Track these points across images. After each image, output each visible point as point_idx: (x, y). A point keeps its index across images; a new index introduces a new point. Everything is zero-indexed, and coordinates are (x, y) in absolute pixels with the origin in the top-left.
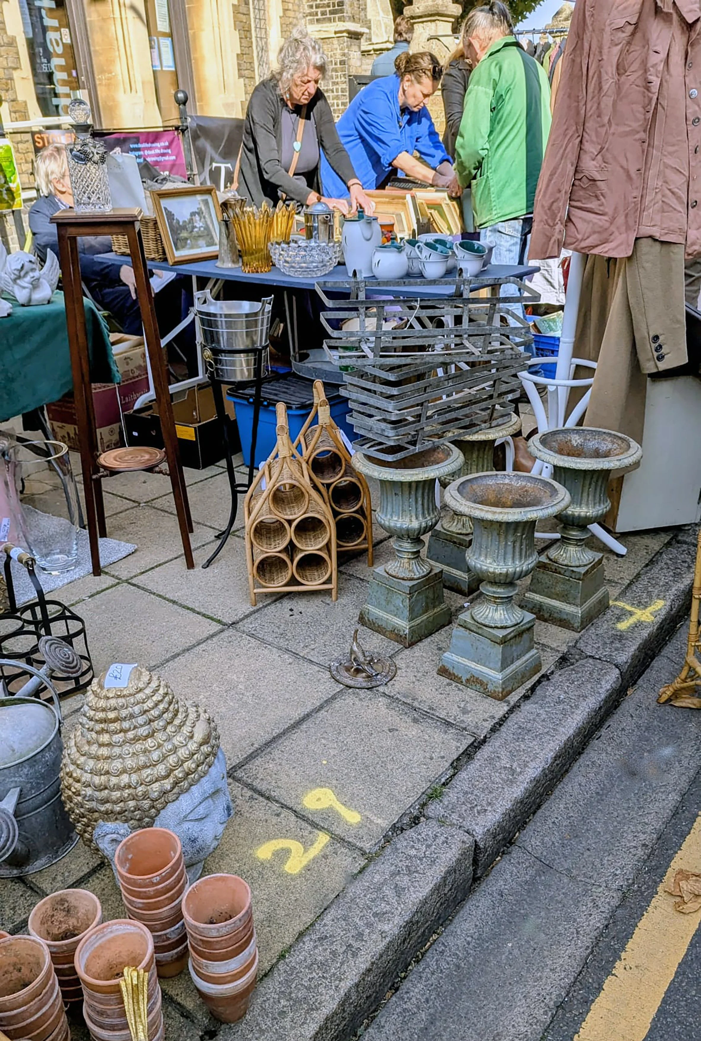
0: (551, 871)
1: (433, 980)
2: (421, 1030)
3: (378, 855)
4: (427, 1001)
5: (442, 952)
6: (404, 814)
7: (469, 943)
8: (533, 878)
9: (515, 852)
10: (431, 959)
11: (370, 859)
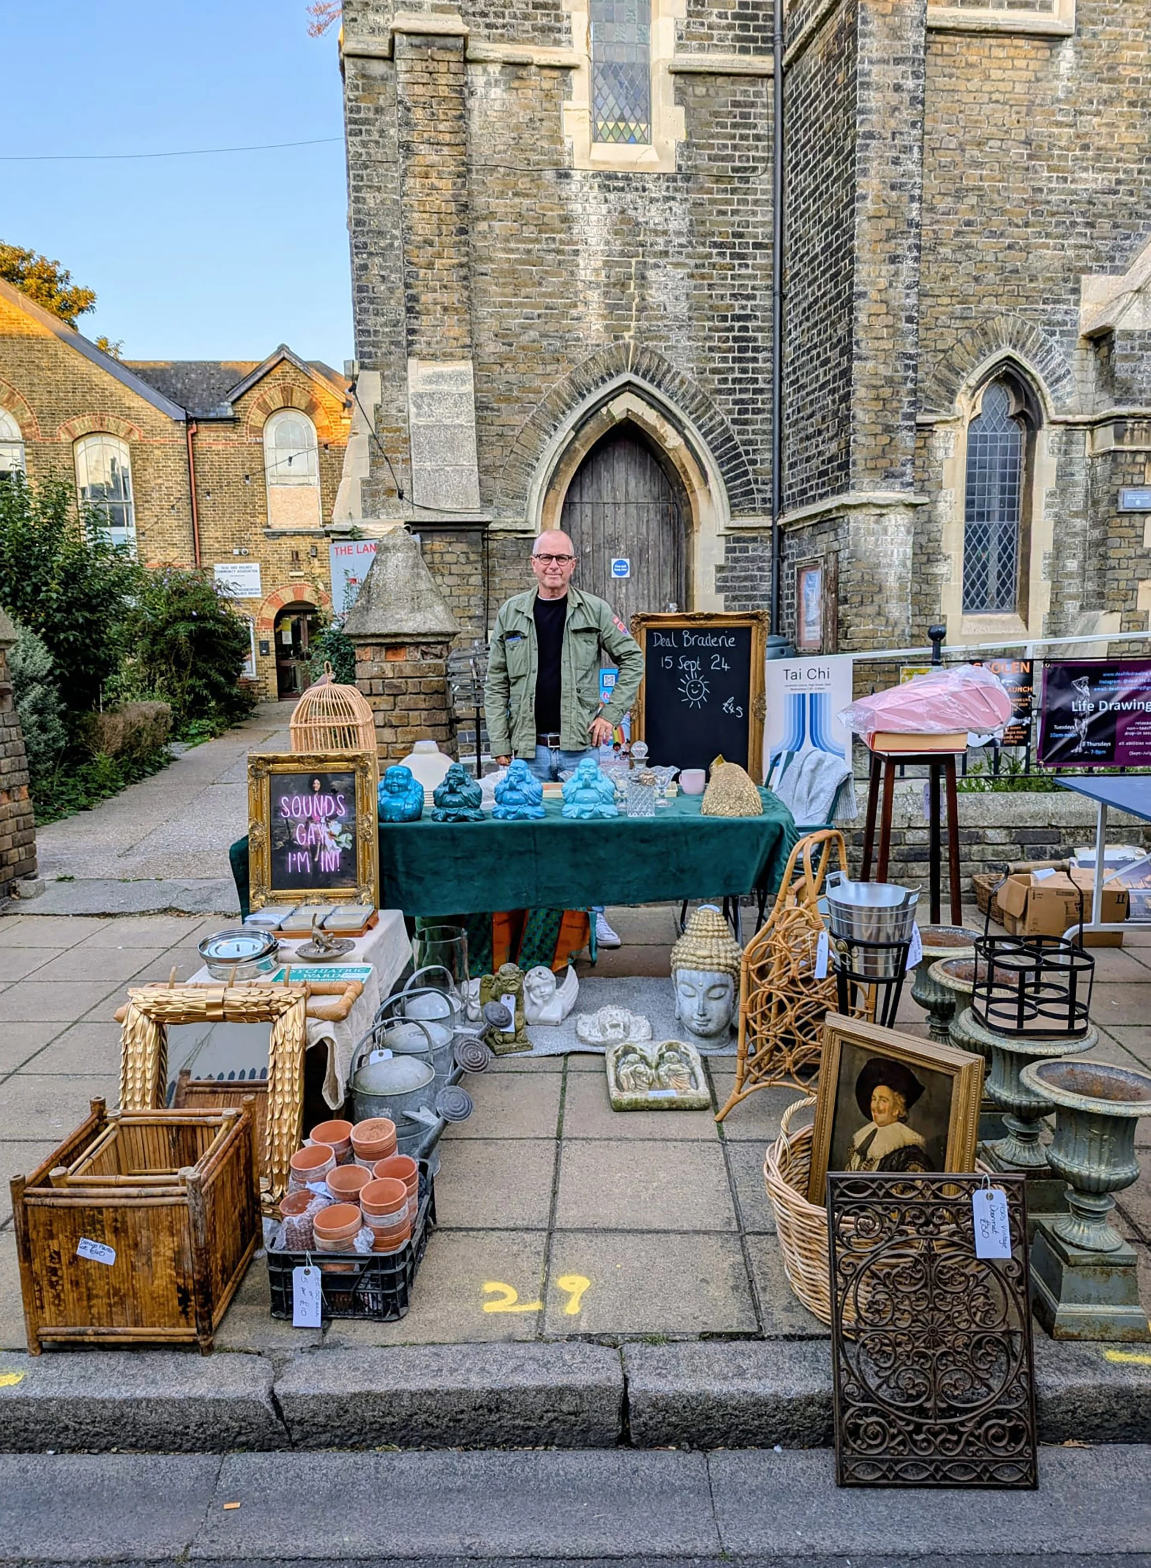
0: (708, 1499)
1: (496, 1469)
2: (447, 1488)
3: (547, 1342)
4: (476, 1476)
5: (528, 1460)
6: (609, 1335)
7: (558, 1475)
8: (683, 1487)
9: (696, 1457)
10: (512, 1457)
11: (540, 1339)
